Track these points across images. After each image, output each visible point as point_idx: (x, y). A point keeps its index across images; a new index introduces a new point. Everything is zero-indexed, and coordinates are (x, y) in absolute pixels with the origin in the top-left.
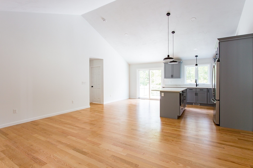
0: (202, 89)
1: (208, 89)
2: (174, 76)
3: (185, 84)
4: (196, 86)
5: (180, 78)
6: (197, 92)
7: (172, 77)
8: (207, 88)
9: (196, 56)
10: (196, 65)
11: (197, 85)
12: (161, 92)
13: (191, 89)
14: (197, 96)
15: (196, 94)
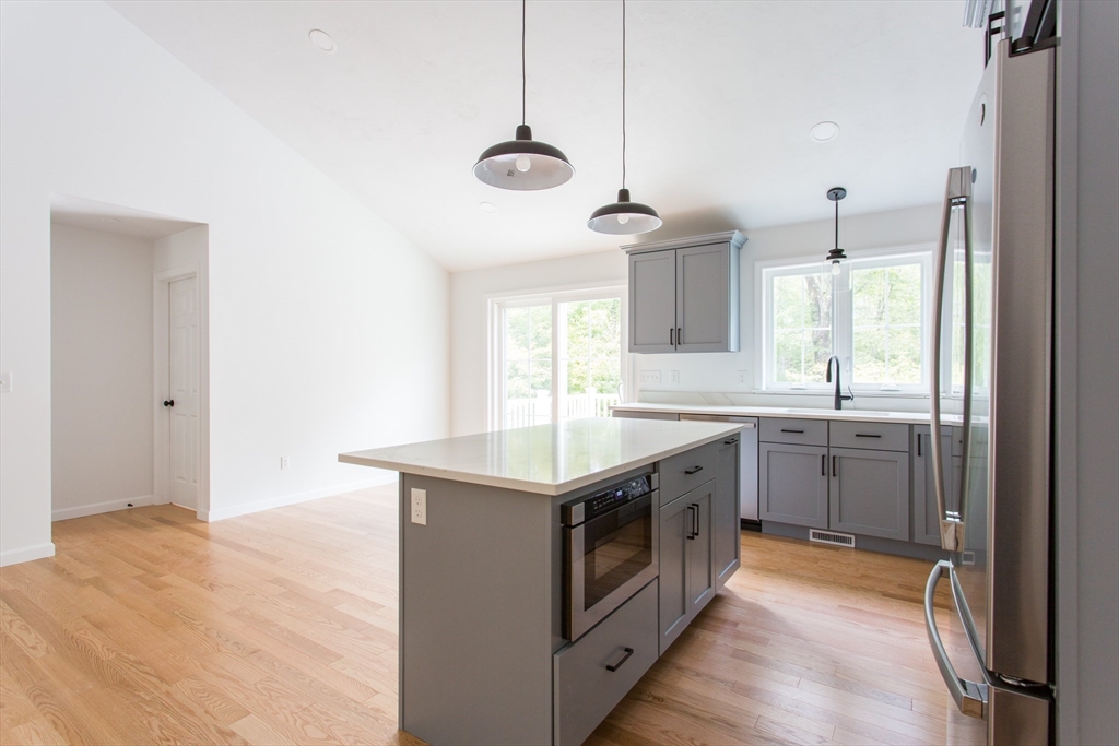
0: (869, 433)
1: (916, 431)
2: (689, 334)
3: (764, 388)
4: (838, 406)
5: (726, 349)
6: (833, 452)
7: (677, 340)
8: (911, 426)
9: (837, 193)
10: (837, 254)
11: (839, 399)
12: (409, 480)
13: (793, 429)
14: (834, 482)
15: (830, 466)
